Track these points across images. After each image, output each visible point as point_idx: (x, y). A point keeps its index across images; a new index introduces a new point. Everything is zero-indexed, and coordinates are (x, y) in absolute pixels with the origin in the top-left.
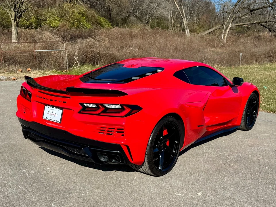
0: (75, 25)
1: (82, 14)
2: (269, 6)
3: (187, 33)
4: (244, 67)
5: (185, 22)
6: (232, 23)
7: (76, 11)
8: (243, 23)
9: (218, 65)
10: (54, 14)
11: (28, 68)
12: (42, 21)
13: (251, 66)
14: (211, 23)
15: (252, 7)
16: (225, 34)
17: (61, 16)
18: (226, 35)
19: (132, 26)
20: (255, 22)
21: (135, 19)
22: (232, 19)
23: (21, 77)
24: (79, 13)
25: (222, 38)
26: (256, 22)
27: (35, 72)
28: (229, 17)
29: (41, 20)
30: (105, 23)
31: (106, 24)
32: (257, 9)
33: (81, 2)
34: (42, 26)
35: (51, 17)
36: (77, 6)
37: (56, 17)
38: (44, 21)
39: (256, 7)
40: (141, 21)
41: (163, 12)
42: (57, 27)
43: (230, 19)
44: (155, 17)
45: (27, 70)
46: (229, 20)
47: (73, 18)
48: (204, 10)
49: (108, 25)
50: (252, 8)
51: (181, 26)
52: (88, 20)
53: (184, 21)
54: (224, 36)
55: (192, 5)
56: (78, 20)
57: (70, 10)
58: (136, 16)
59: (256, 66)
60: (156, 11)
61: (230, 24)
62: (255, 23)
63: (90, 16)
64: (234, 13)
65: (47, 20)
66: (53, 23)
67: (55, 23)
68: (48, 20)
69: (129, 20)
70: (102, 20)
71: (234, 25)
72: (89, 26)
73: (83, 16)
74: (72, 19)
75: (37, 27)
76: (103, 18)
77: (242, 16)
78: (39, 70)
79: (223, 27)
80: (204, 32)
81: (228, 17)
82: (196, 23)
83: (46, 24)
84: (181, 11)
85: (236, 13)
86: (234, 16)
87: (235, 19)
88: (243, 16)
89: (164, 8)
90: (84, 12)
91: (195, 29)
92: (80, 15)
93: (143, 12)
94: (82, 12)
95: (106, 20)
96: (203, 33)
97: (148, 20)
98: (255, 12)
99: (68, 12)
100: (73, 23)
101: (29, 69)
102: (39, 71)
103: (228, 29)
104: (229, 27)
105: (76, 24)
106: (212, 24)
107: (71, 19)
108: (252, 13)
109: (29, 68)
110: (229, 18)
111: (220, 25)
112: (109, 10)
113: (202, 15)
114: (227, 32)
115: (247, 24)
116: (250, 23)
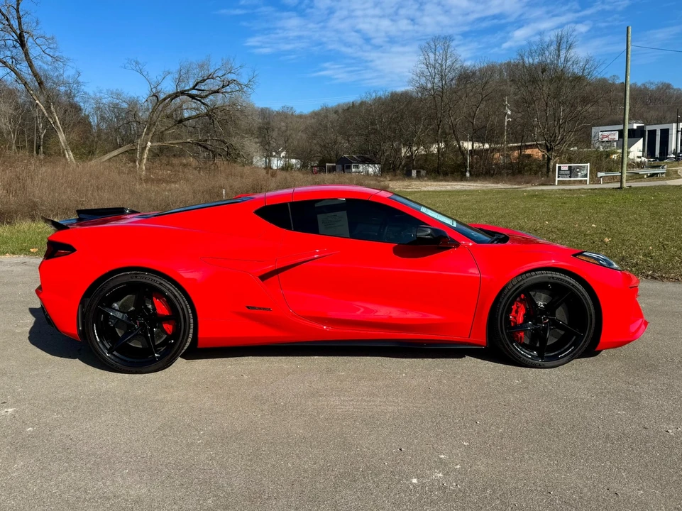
2: (206, 115)
5: (63, 137)
6: (151, 141)
8: (169, 142)
16: (141, 160)
18: (144, 162)
20: (189, 140)
22: (151, 135)
26: (191, 140)
28: (145, 130)
32: (187, 119)
46: (145, 136)
53: (60, 137)
61: (149, 144)
62: (189, 142)
64: (152, 124)
71: (154, 144)
79: (134, 148)
80: (102, 157)
81: (143, 131)
84: (51, 117)
85: (155, 123)
86: (153, 130)
87: (154, 134)
88: (168, 129)
96: (99, 158)
98: (187, 123)
103: (147, 151)
104: (147, 148)
108: (180, 124)
110: (146, 133)
111: (129, 145)
114: (145, 156)
115: (178, 143)
116: (181, 141)
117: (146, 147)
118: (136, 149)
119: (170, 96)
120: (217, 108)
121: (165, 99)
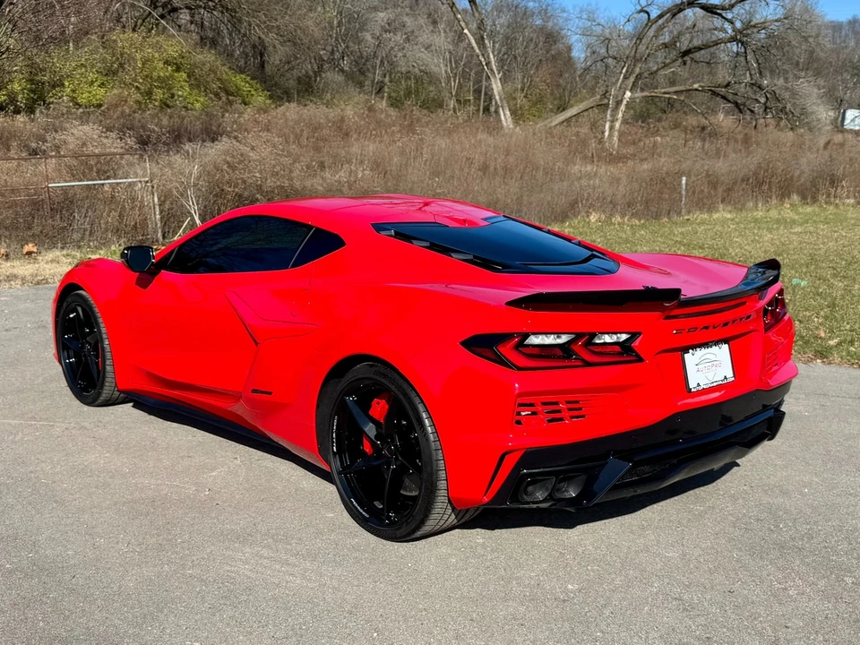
0: (155, 100)
1: (176, 64)
2: (733, 39)
3: (506, 119)
4: (696, 219)
5: (498, 87)
6: (631, 90)
7: (157, 55)
8: (663, 90)
9: (623, 216)
10: (85, 67)
11: (27, 244)
12: (47, 87)
13: (716, 216)
14: (564, 90)
15: (686, 43)
16: (612, 121)
17: (110, 73)
18: (617, 125)
19: (332, 99)
20: (696, 86)
21: (340, 78)
22: (632, 79)
23: (8, 277)
24: (166, 63)
25: (607, 134)
26: (700, 86)
27: (51, 255)
28: (624, 71)
29: (43, 84)
30: (250, 91)
31: (252, 95)
32: (699, 49)
33: (172, 27)
34: (48, 105)
35: (78, 76)
36: (161, 39)
37: (91, 76)
38: (54, 87)
39: (696, 43)
40: (361, 85)
41: (424, 57)
42: (100, 106)
43: (625, 78)
44: (402, 73)
45: (25, 252)
46: (623, 81)
47: (147, 76)
48: (540, 52)
49: (260, 99)
50: (684, 44)
51: (478, 98)
52: (197, 83)
53: (494, 86)
54: (612, 128)
55: (508, 38)
56: (165, 83)
57: (137, 52)
58: (342, 70)
59: (729, 216)
60: (404, 56)
61: (628, 94)
62: (696, 90)
63: (202, 70)
64: (636, 60)
65: (63, 85)
66: (82, 94)
67: (90, 92)
68: (67, 84)
69: (320, 83)
70: (241, 81)
71: (636, 95)
72: (199, 102)
73: (178, 70)
74: (144, 79)
75: (31, 108)
76: (243, 76)
77: (658, 70)
78: (62, 248)
79: (606, 101)
80: (554, 118)
81: (621, 73)
82: (522, 90)
83: (60, 98)
84: (483, 55)
85: (641, 59)
86: (637, 70)
87: (639, 77)
88: (663, 67)
89: (428, 48)
90: (183, 58)
91: (521, 108)
92: (170, 68)
93: (362, 58)
94: (175, 58)
95: (254, 82)
96: (549, 120)
97: (382, 82)
98: (697, 55)
99: (132, 58)
100: (149, 93)
101: (30, 247)
102: (65, 252)
103: (623, 107)
104: (625, 102)
105: (159, 94)
106: (567, 93)
107: (141, 81)
108: (685, 58)
109: (30, 245)
110: (625, 76)
111: (598, 97)
112: (260, 51)
113: (537, 68)
114: (620, 115)
115: (676, 92)
116: (682, 88)
117: (622, 101)
118: (609, 104)
119: (669, 10)
120: (754, 26)
121: (660, 16)
